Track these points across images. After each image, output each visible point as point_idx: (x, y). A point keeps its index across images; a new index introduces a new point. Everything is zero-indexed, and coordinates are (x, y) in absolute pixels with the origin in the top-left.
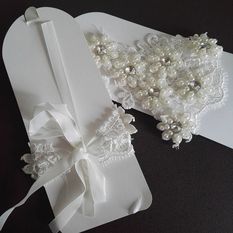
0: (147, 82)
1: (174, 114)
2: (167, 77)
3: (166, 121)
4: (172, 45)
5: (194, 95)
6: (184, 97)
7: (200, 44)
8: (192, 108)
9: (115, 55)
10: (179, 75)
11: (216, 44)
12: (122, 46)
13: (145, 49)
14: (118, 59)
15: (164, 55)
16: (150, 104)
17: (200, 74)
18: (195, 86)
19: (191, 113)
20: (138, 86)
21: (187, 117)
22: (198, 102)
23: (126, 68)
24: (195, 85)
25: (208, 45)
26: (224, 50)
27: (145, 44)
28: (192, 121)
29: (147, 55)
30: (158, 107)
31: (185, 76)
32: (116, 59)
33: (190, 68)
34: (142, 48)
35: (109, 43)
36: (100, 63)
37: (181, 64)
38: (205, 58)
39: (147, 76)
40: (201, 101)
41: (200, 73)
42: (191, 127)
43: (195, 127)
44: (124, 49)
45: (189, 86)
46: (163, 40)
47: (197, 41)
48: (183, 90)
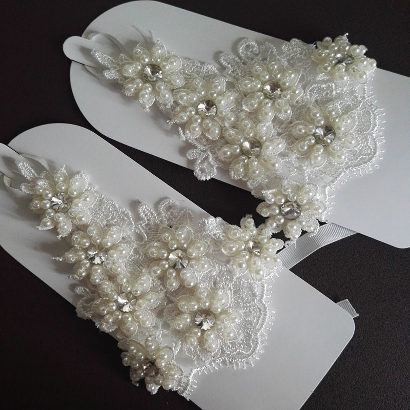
0: (237, 129)
1: (286, 187)
2: (275, 119)
3: (273, 200)
4: (284, 58)
5: (324, 151)
6: (306, 155)
7: (335, 55)
8: (319, 175)
9: (178, 81)
10: (296, 115)
11: (365, 54)
12: (191, 63)
13: (234, 68)
14: (184, 88)
15: (269, 78)
16: (244, 170)
17: (333, 113)
18: (325, 135)
19: (316, 185)
20: (222, 137)
21: (310, 191)
22: (330, 163)
23: (199, 104)
24: (324, 133)
25: (349, 58)
26: (378, 66)
27: (234, 58)
28: (318, 198)
29: (237, 80)
30: (259, 175)
31: (307, 117)
32: (180, 88)
33: (316, 101)
34: (229, 66)
35: (167, 59)
36: (152, 97)
37: (300, 94)
38: (343, 82)
39: (237, 118)
40: (335, 161)
41: (333, 110)
42: (317, 209)
43: (325, 210)
44: (194, 70)
45: (314, 135)
46: (266, 50)
47: (328, 51)
48: (302, 143)
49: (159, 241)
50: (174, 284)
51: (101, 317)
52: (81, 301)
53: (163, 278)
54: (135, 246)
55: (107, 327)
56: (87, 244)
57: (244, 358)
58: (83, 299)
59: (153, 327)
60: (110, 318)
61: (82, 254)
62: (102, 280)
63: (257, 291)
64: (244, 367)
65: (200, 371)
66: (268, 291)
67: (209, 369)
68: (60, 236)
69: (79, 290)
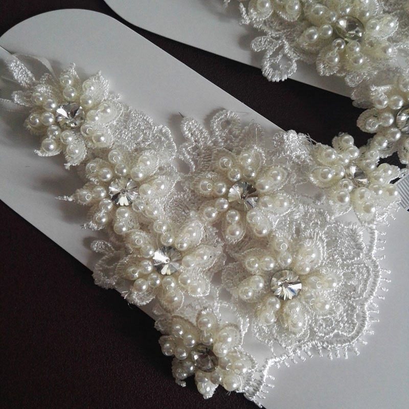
3: (386, 102)
16: (340, 60)
20: (303, 17)
49: (213, 171)
50: (238, 233)
51: (131, 282)
52: (100, 261)
53: (220, 225)
54: (179, 178)
55: (139, 297)
56: (109, 176)
57: (345, 342)
58: (104, 258)
59: (207, 297)
60: (143, 284)
61: (102, 190)
62: (131, 229)
63: (363, 240)
64: (345, 356)
65: (279, 362)
66: (380, 240)
67: (292, 360)
68: (69, 165)
69: (97, 246)
